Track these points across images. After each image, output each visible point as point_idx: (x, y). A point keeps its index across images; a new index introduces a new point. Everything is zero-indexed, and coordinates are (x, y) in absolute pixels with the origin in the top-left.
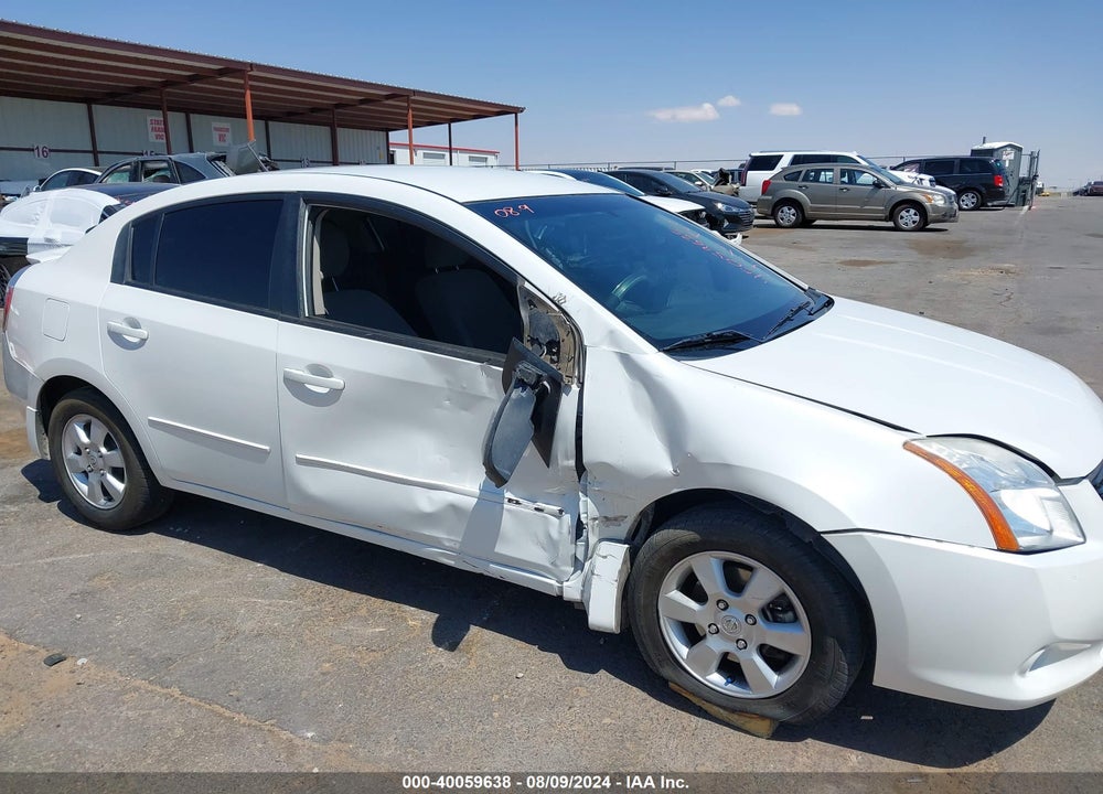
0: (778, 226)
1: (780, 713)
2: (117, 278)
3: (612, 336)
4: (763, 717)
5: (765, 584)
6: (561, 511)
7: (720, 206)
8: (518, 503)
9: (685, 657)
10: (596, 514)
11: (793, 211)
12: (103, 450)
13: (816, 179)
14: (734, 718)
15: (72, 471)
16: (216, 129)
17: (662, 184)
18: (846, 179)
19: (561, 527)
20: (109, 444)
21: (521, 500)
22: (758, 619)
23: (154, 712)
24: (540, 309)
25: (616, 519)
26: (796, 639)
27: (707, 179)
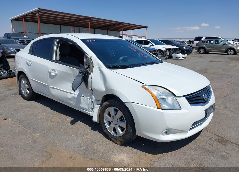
0: (200, 53)
1: (121, 140)
2: (29, 53)
3: (98, 64)
4: (119, 141)
5: (120, 114)
6: (90, 98)
7: (185, 48)
8: (84, 97)
9: (108, 128)
10: (95, 99)
11: (203, 50)
12: (26, 85)
13: (210, 43)
14: (115, 141)
15: (22, 89)
16: (84, 30)
17: (172, 43)
18: (217, 43)
19: (89, 101)
20: (27, 84)
21: (84, 96)
22: (119, 121)
23: (15, 128)
24: (88, 59)
25: (98, 100)
26: (124, 125)
27: (187, 42)
